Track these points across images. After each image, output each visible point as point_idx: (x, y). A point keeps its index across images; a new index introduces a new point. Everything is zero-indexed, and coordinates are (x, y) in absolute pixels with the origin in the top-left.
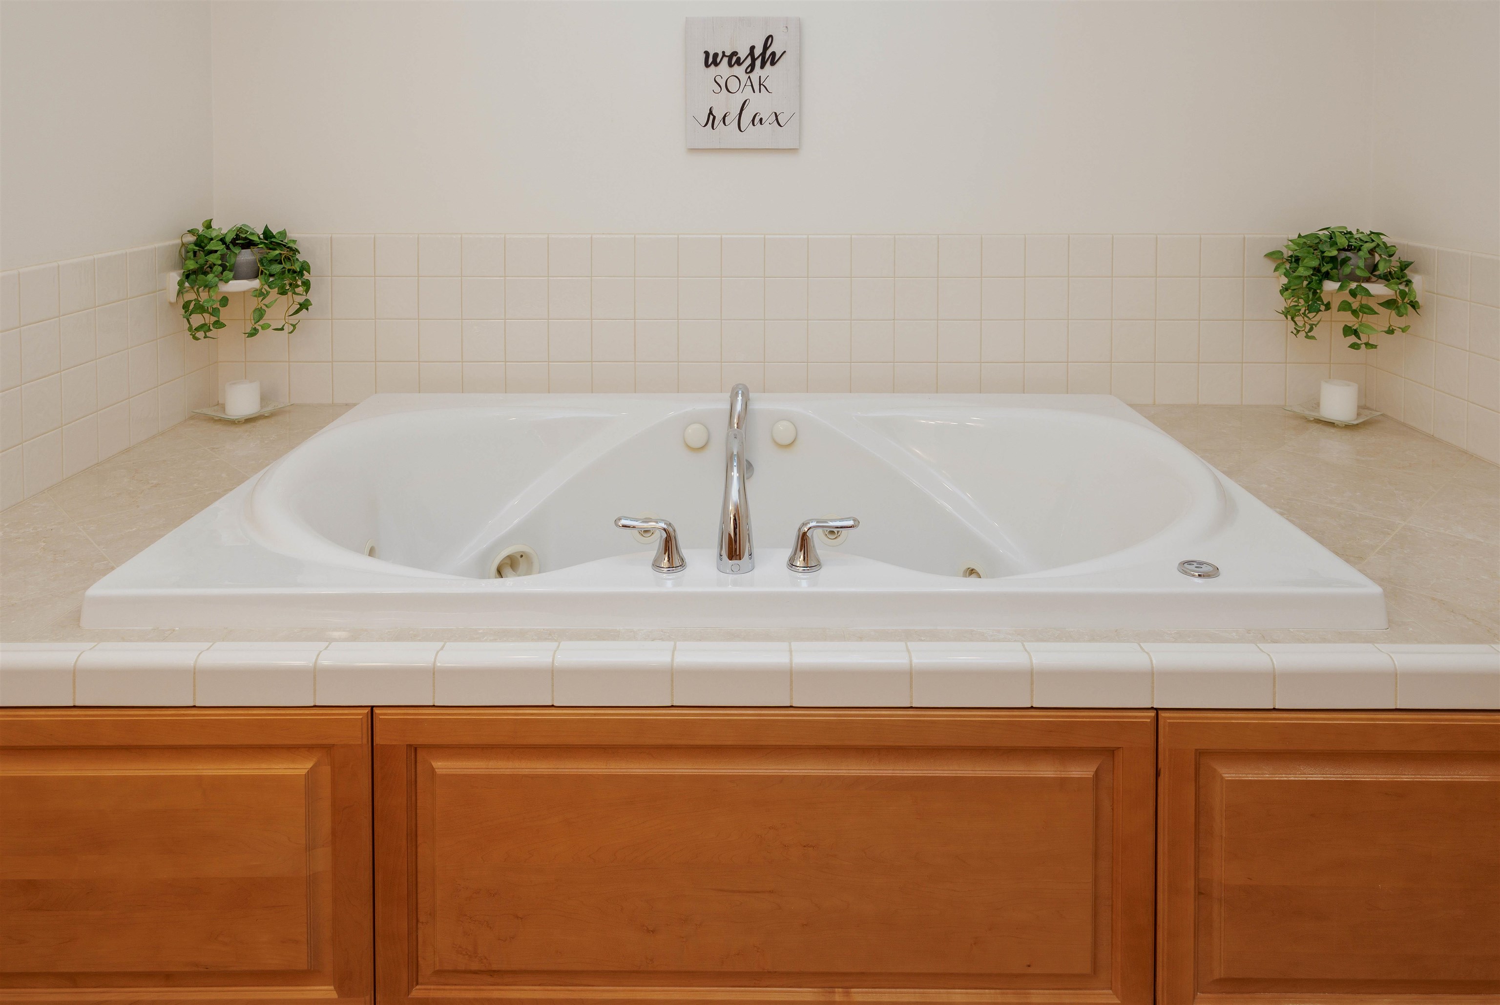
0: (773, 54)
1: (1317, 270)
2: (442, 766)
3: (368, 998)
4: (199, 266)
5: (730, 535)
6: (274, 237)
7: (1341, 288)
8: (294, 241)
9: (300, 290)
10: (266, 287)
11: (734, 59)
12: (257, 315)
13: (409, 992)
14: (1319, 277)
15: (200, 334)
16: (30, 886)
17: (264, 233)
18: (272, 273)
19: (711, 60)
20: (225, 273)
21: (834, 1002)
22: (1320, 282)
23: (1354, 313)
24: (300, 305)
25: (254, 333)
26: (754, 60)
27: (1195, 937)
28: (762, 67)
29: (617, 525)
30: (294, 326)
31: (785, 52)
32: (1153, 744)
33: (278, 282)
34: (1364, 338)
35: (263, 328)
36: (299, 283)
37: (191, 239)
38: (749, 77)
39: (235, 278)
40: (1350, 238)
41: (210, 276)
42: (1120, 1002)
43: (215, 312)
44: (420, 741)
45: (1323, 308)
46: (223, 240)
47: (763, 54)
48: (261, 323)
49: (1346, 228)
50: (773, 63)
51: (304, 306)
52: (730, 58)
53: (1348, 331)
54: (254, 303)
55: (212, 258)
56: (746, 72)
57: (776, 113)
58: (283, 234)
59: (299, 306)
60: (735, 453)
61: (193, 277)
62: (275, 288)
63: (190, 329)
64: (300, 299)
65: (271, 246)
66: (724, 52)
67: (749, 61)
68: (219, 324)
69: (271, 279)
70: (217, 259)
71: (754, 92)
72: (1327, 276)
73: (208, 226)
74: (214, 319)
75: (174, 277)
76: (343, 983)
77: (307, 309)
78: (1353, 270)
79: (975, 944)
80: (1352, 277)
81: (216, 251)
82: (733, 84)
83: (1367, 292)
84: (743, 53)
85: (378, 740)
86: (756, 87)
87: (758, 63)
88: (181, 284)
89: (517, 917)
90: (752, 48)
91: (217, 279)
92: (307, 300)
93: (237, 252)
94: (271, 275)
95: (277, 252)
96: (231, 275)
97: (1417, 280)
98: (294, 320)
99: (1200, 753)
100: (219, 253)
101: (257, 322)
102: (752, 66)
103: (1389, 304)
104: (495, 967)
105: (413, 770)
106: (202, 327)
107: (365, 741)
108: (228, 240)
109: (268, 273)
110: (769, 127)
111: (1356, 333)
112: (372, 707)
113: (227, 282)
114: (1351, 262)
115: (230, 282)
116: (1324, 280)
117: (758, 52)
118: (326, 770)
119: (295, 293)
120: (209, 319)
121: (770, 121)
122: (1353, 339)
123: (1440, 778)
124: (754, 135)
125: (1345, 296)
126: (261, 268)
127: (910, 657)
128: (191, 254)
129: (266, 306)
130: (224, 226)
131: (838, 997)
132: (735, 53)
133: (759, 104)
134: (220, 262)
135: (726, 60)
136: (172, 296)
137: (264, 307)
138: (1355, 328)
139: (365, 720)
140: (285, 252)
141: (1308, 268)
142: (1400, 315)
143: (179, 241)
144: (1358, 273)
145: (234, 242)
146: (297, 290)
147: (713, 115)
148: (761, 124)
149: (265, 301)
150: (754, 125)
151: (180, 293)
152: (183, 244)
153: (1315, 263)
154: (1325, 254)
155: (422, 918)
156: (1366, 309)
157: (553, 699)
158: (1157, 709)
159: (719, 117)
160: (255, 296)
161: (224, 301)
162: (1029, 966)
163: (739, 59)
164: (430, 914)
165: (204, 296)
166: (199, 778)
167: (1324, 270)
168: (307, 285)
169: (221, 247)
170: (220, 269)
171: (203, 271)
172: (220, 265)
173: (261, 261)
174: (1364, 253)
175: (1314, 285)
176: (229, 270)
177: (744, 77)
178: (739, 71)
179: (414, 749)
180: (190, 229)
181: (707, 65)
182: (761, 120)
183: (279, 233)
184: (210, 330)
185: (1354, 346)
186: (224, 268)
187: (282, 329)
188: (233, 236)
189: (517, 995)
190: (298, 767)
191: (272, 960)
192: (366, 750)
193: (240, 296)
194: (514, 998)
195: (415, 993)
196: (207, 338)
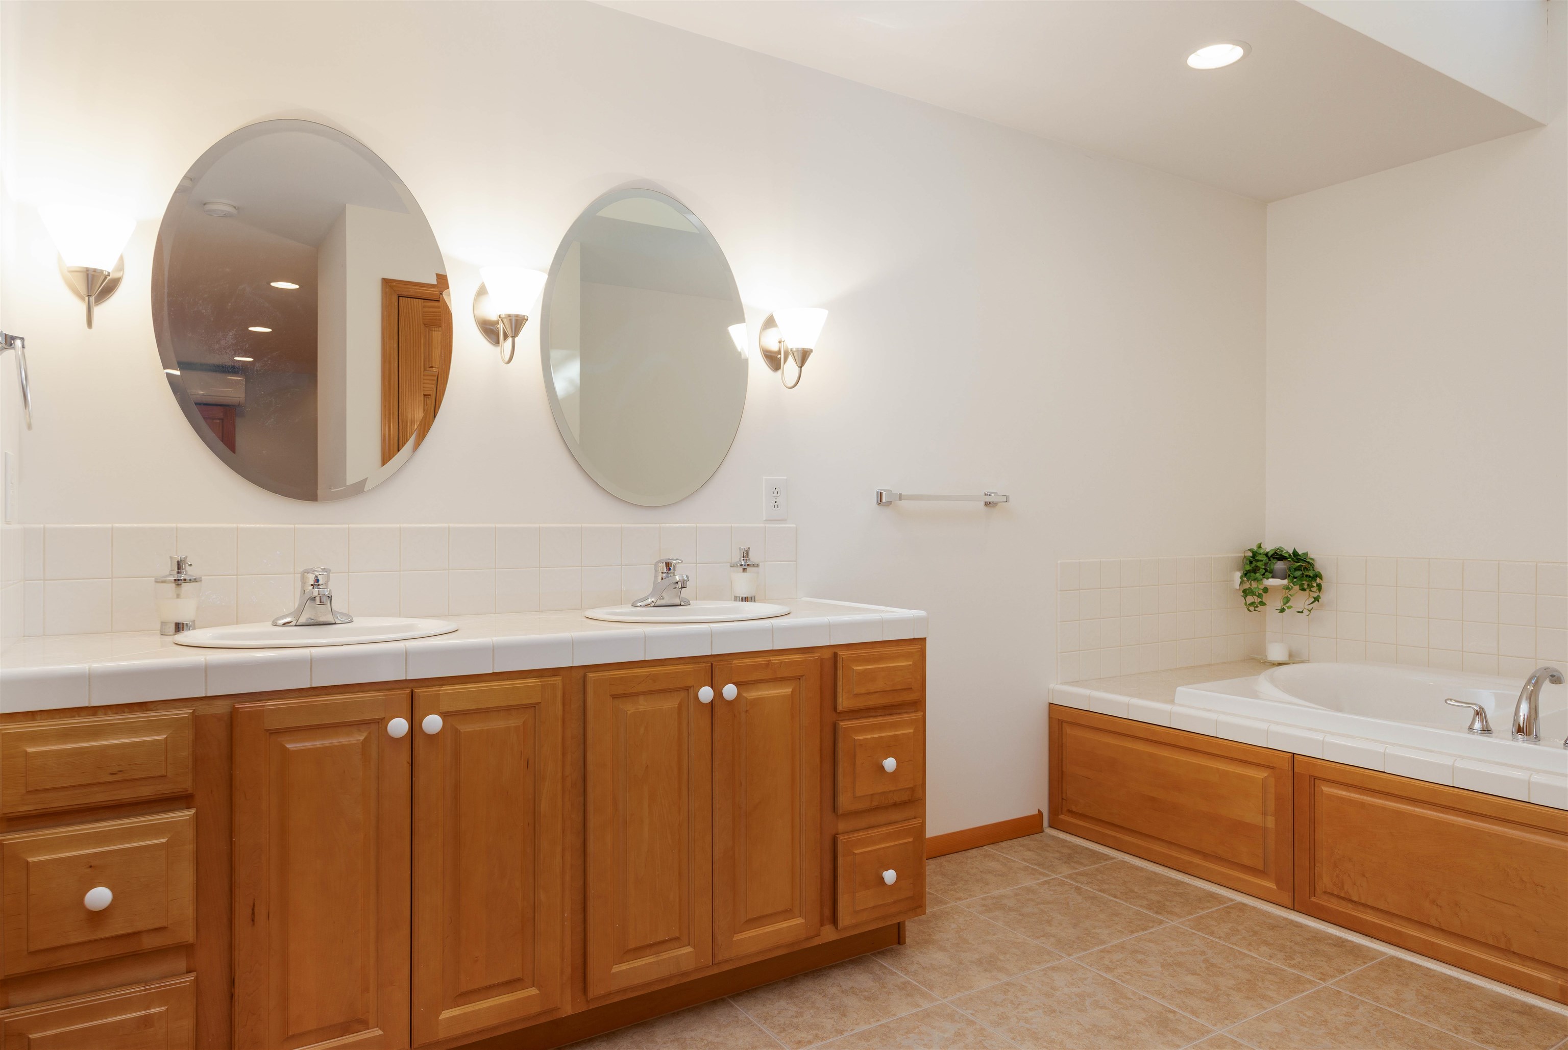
2: (1326, 789)
3: (1290, 893)
4: (1252, 569)
6: (1299, 555)
8: (1313, 559)
9: (1314, 589)
10: (1292, 585)
12: (1285, 600)
13: (1310, 897)
15: (1252, 608)
17: (1293, 553)
18: (1296, 576)
20: (1267, 573)
24: (1314, 598)
25: (1282, 610)
29: (1446, 702)
30: (1310, 611)
33: (1299, 582)
35: (1288, 608)
36: (1315, 584)
37: (1251, 554)
39: (1273, 577)
41: (1258, 575)
43: (1260, 596)
44: (1317, 775)
46: (1266, 555)
48: (1287, 605)
51: (1317, 599)
54: (1285, 593)
55: (1259, 564)
58: (1306, 554)
59: (1313, 600)
61: (1248, 574)
62: (1297, 585)
63: (1246, 604)
64: (1315, 595)
65: (1296, 560)
68: (1262, 603)
69: (1295, 580)
70: (1262, 565)
73: (1260, 547)
74: (1260, 600)
75: (1238, 575)
76: (1279, 883)
77: (1318, 601)
81: (1262, 561)
85: (1296, 770)
88: (1241, 578)
91: (1261, 577)
92: (1318, 596)
93: (1274, 562)
94: (1296, 578)
95: (1299, 564)
96: (1270, 575)
98: (1310, 607)
100: (1263, 562)
101: (1286, 604)
104: (1353, 898)
105: (1313, 789)
106: (1252, 604)
107: (1290, 769)
108: (1270, 555)
109: (1293, 576)
112: (1294, 753)
113: (1267, 579)
115: (1270, 579)
118: (1272, 780)
119: (1311, 591)
120: (1257, 600)
126: (1289, 573)
128: (1248, 562)
129: (1291, 596)
130: (1269, 547)
134: (1264, 567)
136: (1237, 586)
137: (1289, 596)
139: (1290, 759)
140: (1305, 565)
143: (1243, 555)
145: (1273, 556)
146: (1312, 589)
149: (1290, 593)
151: (1241, 583)
152: (1245, 557)
157: (1384, 768)
160: (1284, 589)
161: (1266, 590)
164: (1320, 863)
165: (1254, 585)
166: (1218, 769)
168: (1319, 587)
169: (1265, 558)
170: (1264, 571)
171: (1255, 570)
172: (1264, 569)
173: (1289, 569)
176: (1269, 572)
179: (1313, 778)
180: (1250, 549)
183: (1304, 553)
184: (1257, 607)
186: (1266, 570)
187: (1302, 612)
188: (1273, 552)
189: (1365, 918)
190: (1260, 775)
191: (1247, 861)
192: (1291, 773)
193: (1275, 588)
194: (1363, 918)
195: (1313, 899)
196: (1255, 610)
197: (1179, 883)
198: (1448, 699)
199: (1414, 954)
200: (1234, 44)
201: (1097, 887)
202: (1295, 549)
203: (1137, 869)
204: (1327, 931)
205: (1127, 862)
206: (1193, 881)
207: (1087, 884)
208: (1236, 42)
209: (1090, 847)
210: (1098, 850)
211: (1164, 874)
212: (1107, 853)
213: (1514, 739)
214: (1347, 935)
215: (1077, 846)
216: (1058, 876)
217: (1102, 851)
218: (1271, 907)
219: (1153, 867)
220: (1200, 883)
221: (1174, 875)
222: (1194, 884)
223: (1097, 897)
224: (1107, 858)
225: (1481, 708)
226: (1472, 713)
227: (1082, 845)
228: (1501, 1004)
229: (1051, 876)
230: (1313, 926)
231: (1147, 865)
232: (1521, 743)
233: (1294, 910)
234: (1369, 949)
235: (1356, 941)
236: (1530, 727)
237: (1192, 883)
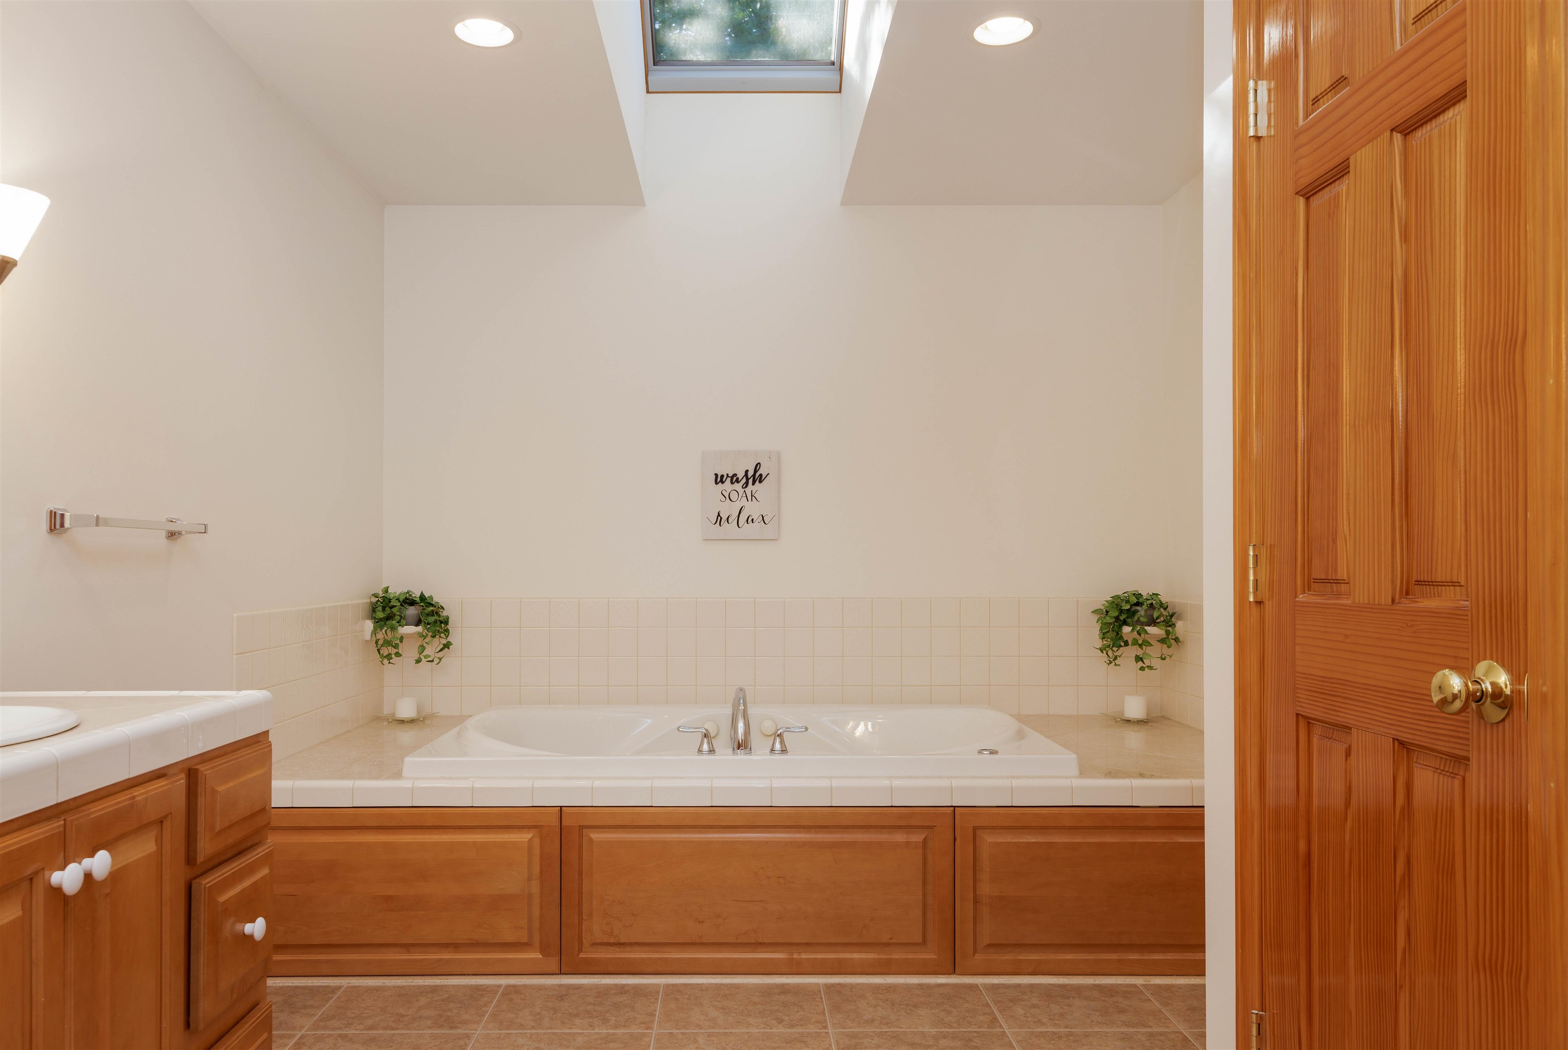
0: (761, 475)
1: (1117, 618)
2: (595, 836)
3: (557, 958)
4: (385, 616)
5: (739, 741)
6: (427, 599)
7: (1133, 630)
8: (439, 603)
9: (444, 635)
10: (425, 632)
11: (734, 479)
12: (420, 649)
13: (578, 955)
14: (1119, 623)
15: (386, 661)
16: (388, 899)
17: (420, 597)
18: (429, 622)
19: (719, 479)
21: (794, 958)
22: (1120, 627)
23: (1140, 646)
24: (444, 645)
25: (418, 661)
26: (748, 479)
27: (974, 923)
28: (753, 484)
29: (678, 730)
30: (440, 659)
31: (768, 474)
32: (952, 824)
33: (432, 629)
34: (1147, 662)
35: (423, 659)
36: (444, 630)
37: (376, 599)
38: (745, 491)
39: (406, 625)
40: (1139, 597)
41: (393, 623)
42: (936, 957)
43: (395, 646)
44: (585, 825)
45: (1122, 644)
47: (754, 475)
48: (424, 654)
49: (1138, 591)
50: (760, 482)
51: (447, 646)
52: (732, 478)
53: (1139, 659)
54: (420, 641)
55: (394, 610)
56: (743, 488)
57: (762, 516)
58: (431, 597)
60: (741, 696)
61: (381, 623)
62: (430, 632)
63: (379, 657)
64: (444, 641)
65: (426, 605)
66: (727, 474)
67: (744, 480)
68: (397, 654)
69: (428, 626)
70: (396, 611)
71: (748, 501)
72: (1125, 623)
73: (386, 590)
74: (395, 651)
75: (369, 625)
76: (544, 950)
77: (449, 648)
78: (1139, 618)
79: (864, 927)
80: (1138, 622)
81: (395, 606)
82: (734, 496)
83: (1146, 632)
84: (741, 475)
85: (563, 823)
86: (749, 498)
87: (751, 481)
88: (373, 628)
89: (634, 915)
90: (747, 471)
91: (397, 624)
92: (448, 642)
93: (407, 607)
94: (428, 624)
95: (428, 608)
96: (405, 622)
97: (1180, 625)
98: (440, 655)
99: (975, 829)
101: (421, 654)
102: (747, 483)
103: (1162, 641)
104: (622, 941)
105: (581, 839)
106: (386, 656)
107: (557, 824)
108: (400, 599)
109: (427, 622)
110: (758, 525)
111: (1141, 659)
112: (561, 807)
113: (402, 626)
114: (1139, 613)
115: (405, 627)
116: (1123, 626)
117: (750, 474)
118: (537, 841)
119: (440, 637)
120: (394, 651)
121: (758, 520)
122: (1140, 664)
123: (1095, 840)
124: (747, 529)
125: (1135, 634)
126: (421, 619)
127: (831, 783)
128: (378, 608)
129: (426, 643)
130: (397, 590)
131: (795, 956)
132: (735, 475)
133: (752, 509)
134: (398, 613)
135: (729, 479)
136: (368, 635)
137: (424, 644)
138: (1141, 656)
139: (558, 813)
140: (434, 609)
141: (1111, 617)
142: (1169, 647)
143: (367, 602)
144: (1142, 619)
145: (404, 601)
146: (442, 635)
147: (720, 516)
148: (753, 522)
149: (424, 640)
150: (748, 523)
151: (373, 634)
152: (371, 603)
153: (1116, 614)
154: (1122, 608)
155: (585, 917)
156: (1146, 643)
157: (652, 802)
158: (954, 807)
159: (725, 518)
160: (419, 637)
161: (401, 639)
162: (891, 939)
163: (738, 478)
164: (589, 915)
165: (388, 635)
166: (475, 843)
167: (1122, 618)
168: (447, 631)
169: (397, 604)
170: (399, 618)
171: (389, 617)
172: (398, 615)
173: (421, 615)
174: (1145, 607)
175: (1116, 628)
176: (403, 621)
177: (741, 491)
178: (739, 487)
179: (581, 828)
180: (373, 593)
181: (716, 483)
182: (753, 520)
183: (429, 597)
184: (392, 658)
185: (1142, 669)
186: (401, 617)
187: (432, 661)
188: (403, 597)
189: (634, 956)
190: (524, 837)
191: (509, 937)
192: (558, 829)
193: (410, 636)
194: (632, 958)
195: (581, 955)
196: (389, 663)
197: (434, 989)
198: (680, 727)
199: (680, 976)
200: (504, 24)
201: (362, 1027)
202: (422, 592)
203: (377, 990)
204: (601, 983)
205: (358, 986)
206: (446, 981)
207: (346, 1027)
208: (508, 24)
209: (299, 984)
210: (310, 984)
211: (409, 984)
212: (326, 984)
213: (734, 753)
214: (621, 980)
215: (282, 988)
216: (303, 1032)
217: (317, 984)
218: (538, 979)
219: (393, 981)
220: (456, 981)
221: (421, 981)
222: (449, 983)
223: (375, 1038)
224: (336, 989)
225: (707, 730)
226: (700, 736)
227: (287, 985)
228: (767, 991)
229: (295, 1035)
230: (587, 982)
231: (384, 981)
232: (741, 756)
233: (561, 974)
234: (646, 986)
235: (630, 983)
236: (746, 740)
237: (446, 983)
